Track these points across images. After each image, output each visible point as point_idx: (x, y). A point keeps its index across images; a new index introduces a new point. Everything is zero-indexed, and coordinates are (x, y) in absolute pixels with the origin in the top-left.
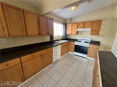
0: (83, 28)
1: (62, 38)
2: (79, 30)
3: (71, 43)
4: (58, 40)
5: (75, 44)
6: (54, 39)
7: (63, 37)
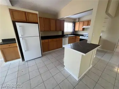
0: (87, 25)
1: (71, 34)
2: (84, 27)
3: (77, 37)
4: (68, 35)
5: (80, 38)
6: (65, 34)
7: (72, 32)
